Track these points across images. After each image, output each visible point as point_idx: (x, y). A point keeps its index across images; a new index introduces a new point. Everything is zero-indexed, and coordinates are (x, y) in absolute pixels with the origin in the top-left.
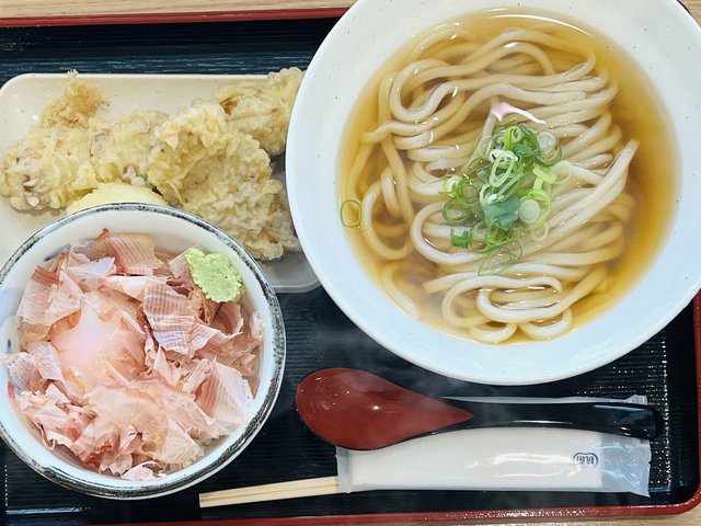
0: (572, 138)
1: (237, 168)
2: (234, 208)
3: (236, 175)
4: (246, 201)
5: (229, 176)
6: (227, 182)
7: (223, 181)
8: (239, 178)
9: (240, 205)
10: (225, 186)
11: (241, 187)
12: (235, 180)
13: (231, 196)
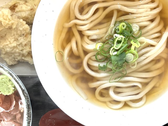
0: (145, 27)
1: (17, 32)
2: (17, 46)
3: (17, 34)
4: (21, 44)
5: (14, 35)
6: (13, 37)
7: (12, 36)
8: (18, 35)
9: (19, 45)
10: (13, 38)
11: (19, 39)
12: (17, 36)
13: (15, 42)
